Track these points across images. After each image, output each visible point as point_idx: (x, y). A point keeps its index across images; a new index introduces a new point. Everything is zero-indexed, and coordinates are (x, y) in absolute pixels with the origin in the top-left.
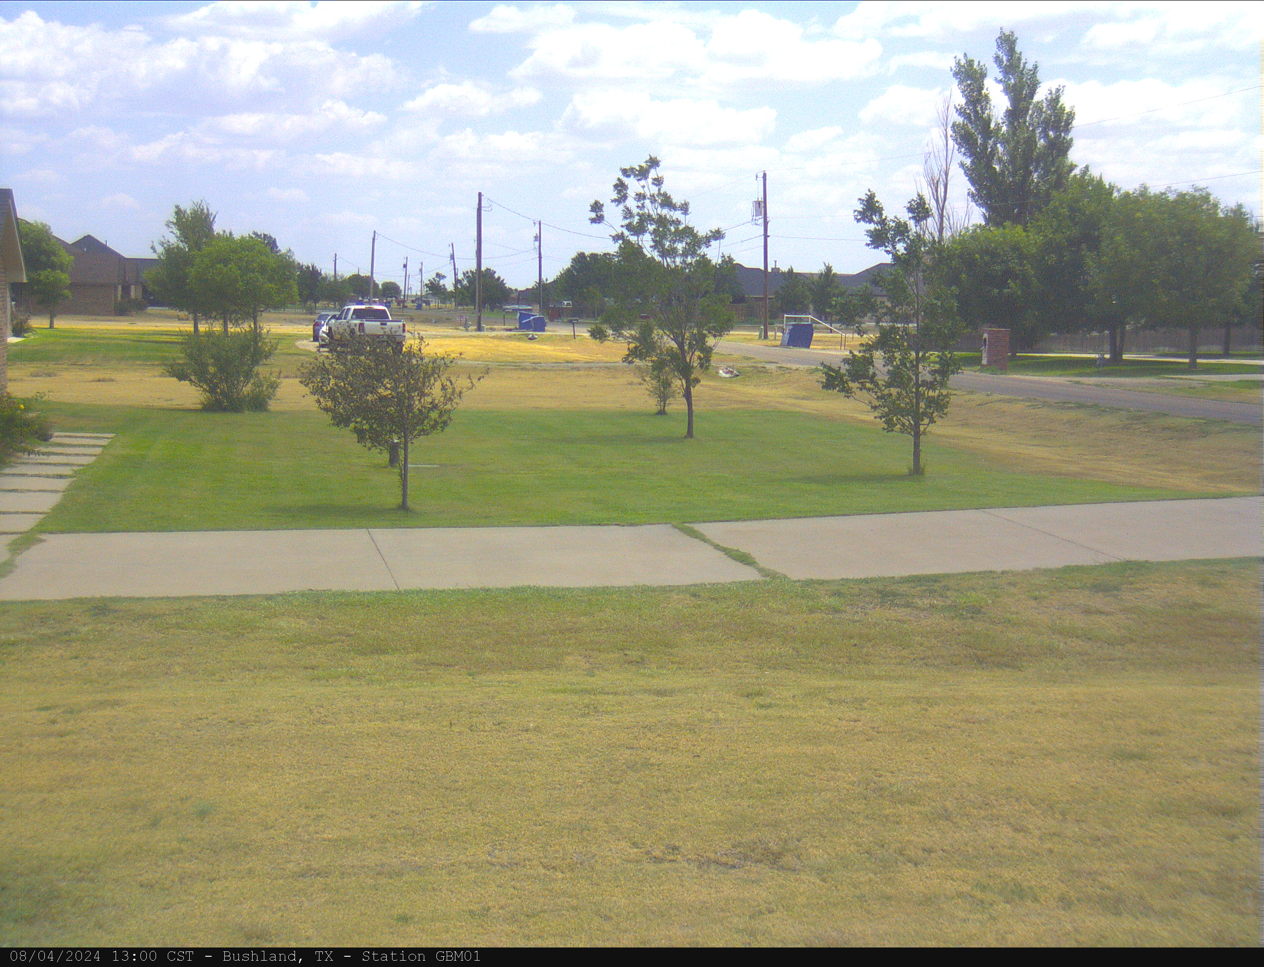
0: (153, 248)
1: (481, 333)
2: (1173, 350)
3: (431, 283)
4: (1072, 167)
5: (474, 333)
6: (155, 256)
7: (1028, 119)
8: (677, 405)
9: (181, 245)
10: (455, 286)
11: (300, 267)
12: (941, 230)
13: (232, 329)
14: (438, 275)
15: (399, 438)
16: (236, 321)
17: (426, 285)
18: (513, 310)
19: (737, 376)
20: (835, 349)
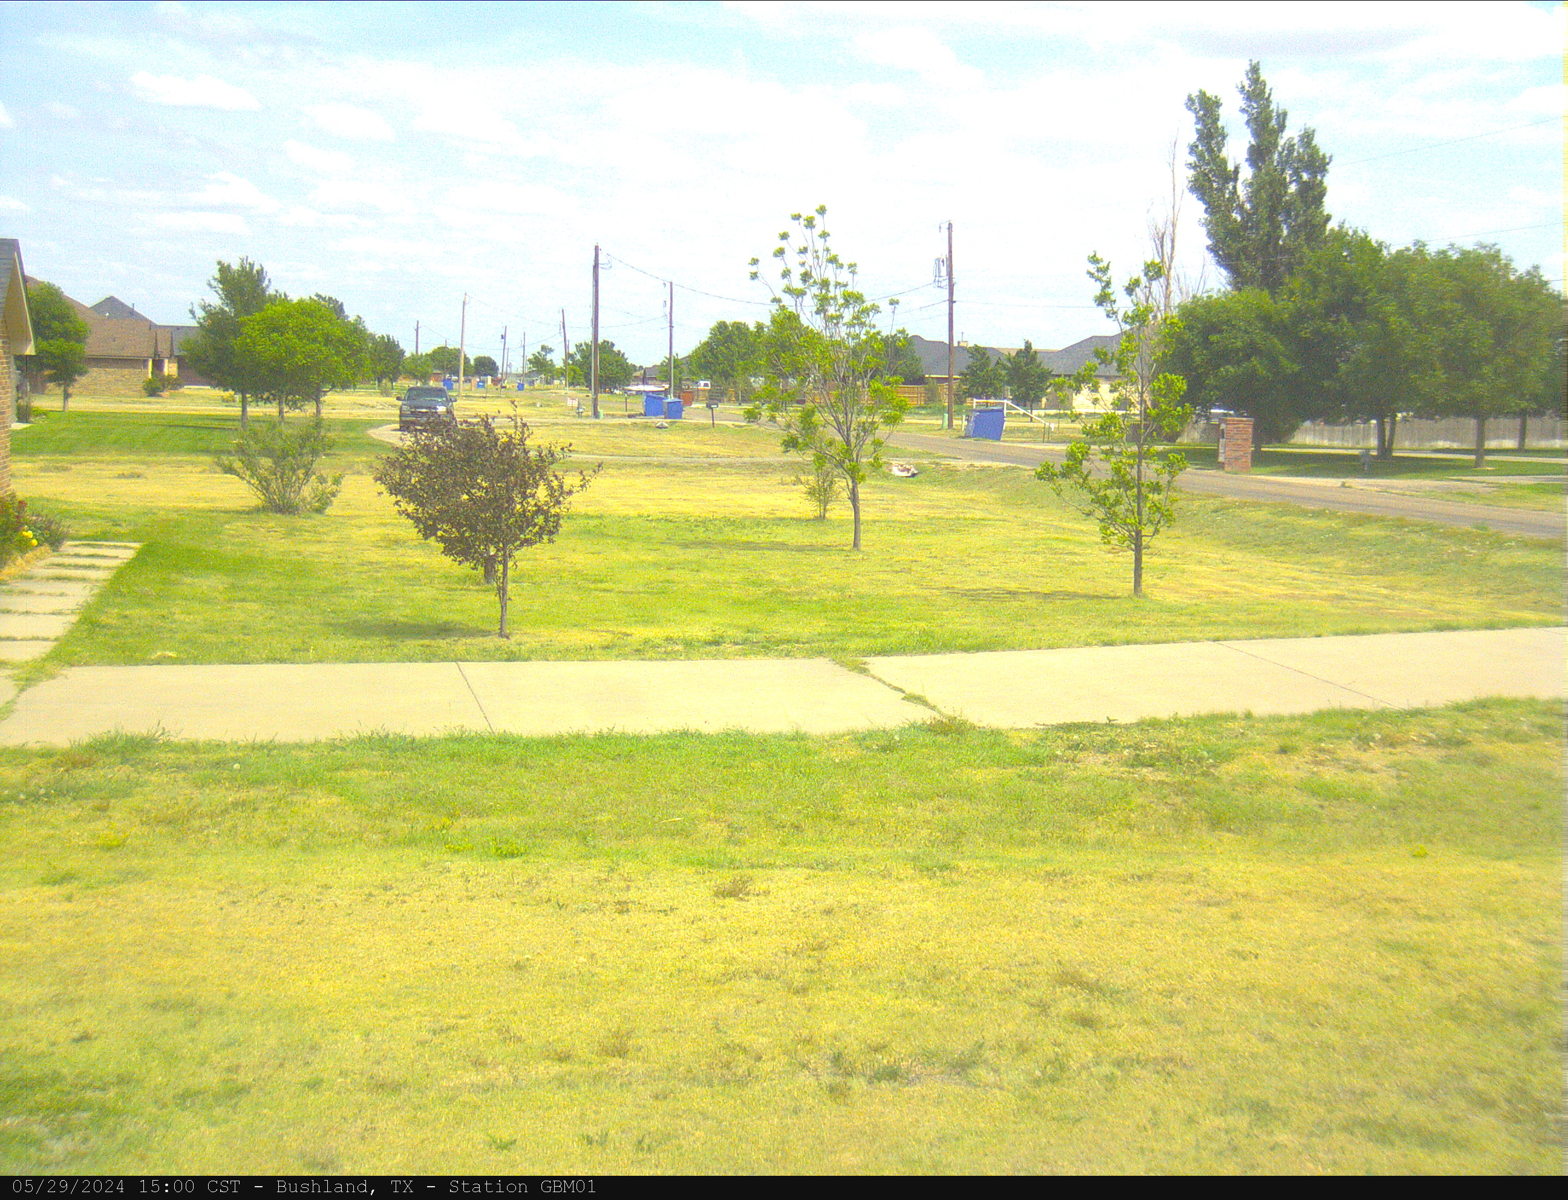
0: (192, 312)
1: (597, 421)
2: (1455, 446)
3: (536, 358)
4: (1328, 218)
5: (588, 421)
6: (194, 323)
7: (1276, 156)
8: (840, 511)
9: (227, 309)
10: (565, 362)
11: (372, 337)
12: (1167, 297)
13: (291, 414)
14: (543, 348)
15: (498, 550)
16: (295, 403)
17: (530, 361)
18: (639, 393)
19: (914, 475)
20: (1035, 442)
